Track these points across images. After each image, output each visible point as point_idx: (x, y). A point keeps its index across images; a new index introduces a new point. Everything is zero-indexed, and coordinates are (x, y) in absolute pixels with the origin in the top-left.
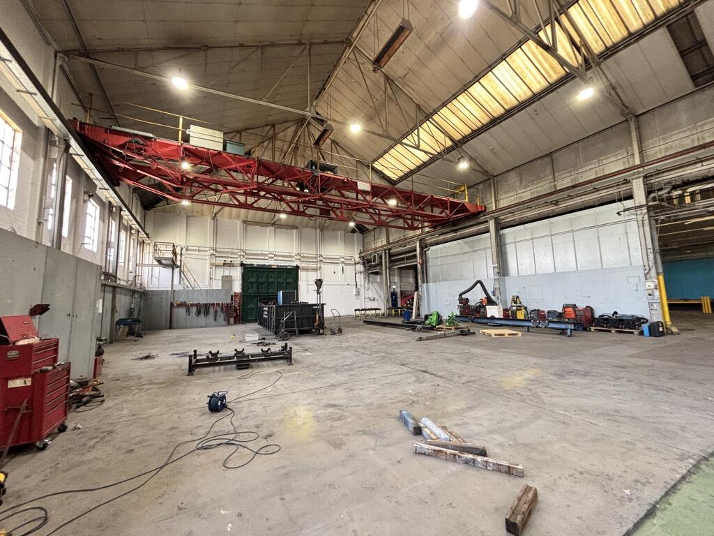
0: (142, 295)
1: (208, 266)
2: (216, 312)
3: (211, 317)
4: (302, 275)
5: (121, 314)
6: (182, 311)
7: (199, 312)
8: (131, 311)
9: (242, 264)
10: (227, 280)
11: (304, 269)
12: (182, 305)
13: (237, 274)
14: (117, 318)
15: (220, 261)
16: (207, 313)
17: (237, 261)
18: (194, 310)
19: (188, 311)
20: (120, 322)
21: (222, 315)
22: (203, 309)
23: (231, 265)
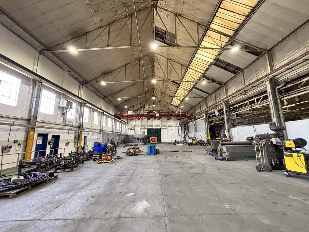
0: (127, 136)
1: (140, 129)
2: (140, 139)
3: (140, 140)
4: (162, 130)
5: (123, 139)
6: (134, 139)
7: (137, 140)
8: (124, 139)
9: (147, 128)
10: (144, 132)
11: (162, 129)
12: (134, 138)
13: (146, 130)
14: (122, 140)
15: (142, 128)
16: (139, 140)
17: (146, 127)
18: (136, 139)
19: (135, 139)
20: (122, 141)
21: (142, 140)
22: (138, 139)
23: (145, 128)
